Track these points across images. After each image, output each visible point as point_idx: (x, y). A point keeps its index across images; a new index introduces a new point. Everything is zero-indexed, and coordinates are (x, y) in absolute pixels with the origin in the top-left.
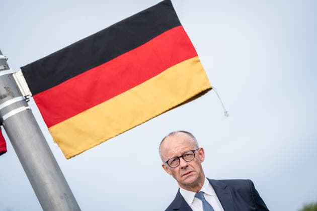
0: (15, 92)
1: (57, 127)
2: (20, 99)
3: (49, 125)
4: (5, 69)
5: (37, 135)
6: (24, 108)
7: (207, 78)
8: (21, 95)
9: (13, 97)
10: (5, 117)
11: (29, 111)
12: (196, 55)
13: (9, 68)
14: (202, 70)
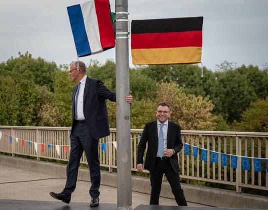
0: (125, 29)
1: (136, 50)
2: (125, 33)
3: (133, 48)
4: (126, 19)
5: (125, 50)
6: (125, 37)
7: (201, 58)
8: (127, 31)
9: (124, 31)
10: (117, 38)
11: (127, 39)
12: (201, 46)
13: (127, 19)
14: (201, 54)
